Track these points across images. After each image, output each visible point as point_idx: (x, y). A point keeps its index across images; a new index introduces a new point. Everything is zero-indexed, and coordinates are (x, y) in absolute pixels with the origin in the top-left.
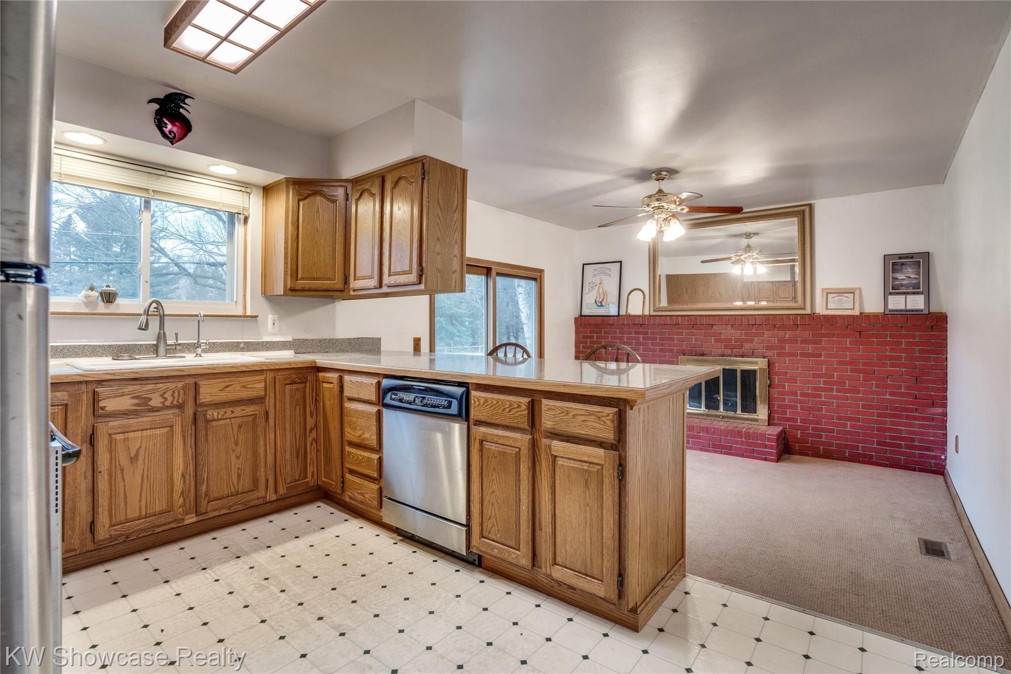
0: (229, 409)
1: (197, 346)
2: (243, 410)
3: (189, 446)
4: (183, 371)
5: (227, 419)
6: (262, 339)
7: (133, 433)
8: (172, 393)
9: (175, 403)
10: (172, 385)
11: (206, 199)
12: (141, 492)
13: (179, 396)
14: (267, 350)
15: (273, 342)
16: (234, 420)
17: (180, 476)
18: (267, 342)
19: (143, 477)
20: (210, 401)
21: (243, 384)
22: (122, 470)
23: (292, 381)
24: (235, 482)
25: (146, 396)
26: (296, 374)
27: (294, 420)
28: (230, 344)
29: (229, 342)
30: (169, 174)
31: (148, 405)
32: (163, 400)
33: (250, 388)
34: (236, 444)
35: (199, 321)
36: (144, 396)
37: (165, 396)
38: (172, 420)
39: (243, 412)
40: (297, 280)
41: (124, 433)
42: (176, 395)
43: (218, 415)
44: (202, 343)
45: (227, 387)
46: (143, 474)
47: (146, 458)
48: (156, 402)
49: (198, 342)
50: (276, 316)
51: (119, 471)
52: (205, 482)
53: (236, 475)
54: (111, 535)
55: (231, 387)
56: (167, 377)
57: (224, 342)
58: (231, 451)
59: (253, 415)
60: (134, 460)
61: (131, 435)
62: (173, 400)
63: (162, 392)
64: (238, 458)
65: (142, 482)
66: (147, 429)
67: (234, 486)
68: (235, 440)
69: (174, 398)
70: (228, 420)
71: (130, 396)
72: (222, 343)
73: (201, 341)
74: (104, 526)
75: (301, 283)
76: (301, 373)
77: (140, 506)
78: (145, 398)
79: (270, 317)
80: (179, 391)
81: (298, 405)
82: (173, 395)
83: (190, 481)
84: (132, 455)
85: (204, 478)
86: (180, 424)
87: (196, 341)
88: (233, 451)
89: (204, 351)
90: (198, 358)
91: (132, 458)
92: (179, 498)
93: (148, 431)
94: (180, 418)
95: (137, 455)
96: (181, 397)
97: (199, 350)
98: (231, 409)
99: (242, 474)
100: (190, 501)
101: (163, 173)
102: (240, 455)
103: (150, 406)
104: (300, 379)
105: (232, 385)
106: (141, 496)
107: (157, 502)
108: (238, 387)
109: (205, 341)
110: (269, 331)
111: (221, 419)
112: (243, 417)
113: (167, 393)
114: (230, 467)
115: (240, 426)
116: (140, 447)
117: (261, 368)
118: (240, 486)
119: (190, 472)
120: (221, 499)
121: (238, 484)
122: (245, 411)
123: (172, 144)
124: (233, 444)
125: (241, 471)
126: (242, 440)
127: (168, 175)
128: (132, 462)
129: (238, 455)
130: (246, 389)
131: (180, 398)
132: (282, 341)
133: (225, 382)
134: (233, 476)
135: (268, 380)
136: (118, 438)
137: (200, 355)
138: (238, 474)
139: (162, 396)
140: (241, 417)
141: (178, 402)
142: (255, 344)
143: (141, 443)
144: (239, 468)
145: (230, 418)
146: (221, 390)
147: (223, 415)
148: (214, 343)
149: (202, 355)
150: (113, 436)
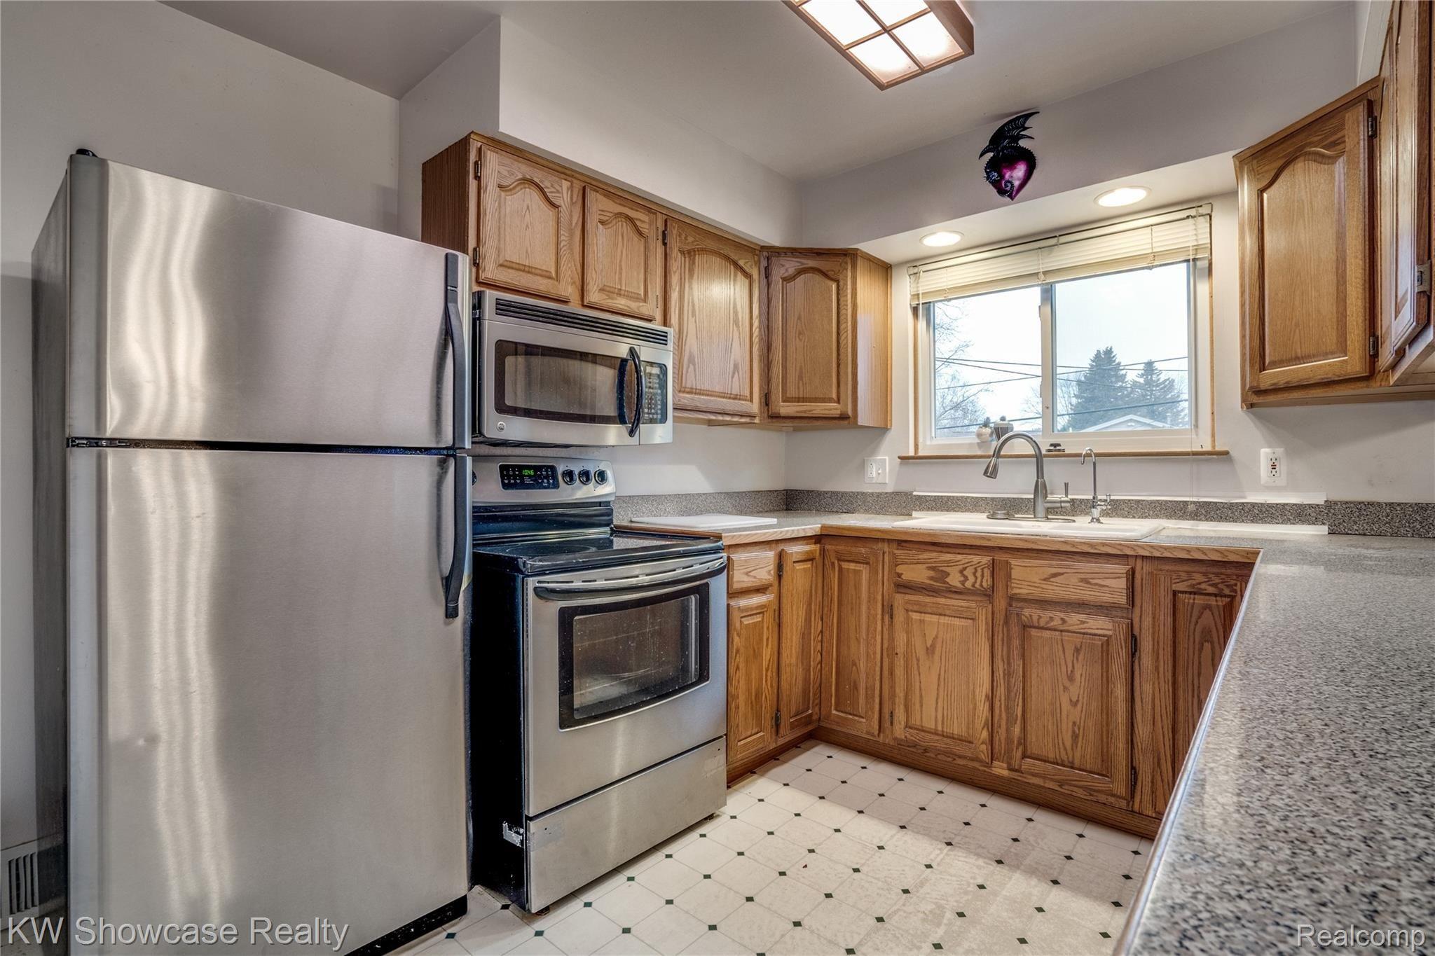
0: (1058, 614)
1: (1093, 504)
2: (1083, 622)
3: (999, 657)
4: (989, 540)
5: (1055, 630)
6: (1244, 498)
7: (930, 616)
8: (973, 571)
9: (977, 585)
10: (975, 559)
11: (1135, 254)
12: (937, 699)
13: (983, 576)
14: (1252, 521)
15: (1270, 506)
16: (1068, 636)
17: (984, 697)
18: (1254, 505)
19: (939, 679)
20: (1027, 594)
21: (1083, 576)
22: (918, 660)
23: (1193, 586)
24: (1068, 744)
25: (944, 569)
26: (1205, 574)
27: (1196, 672)
28: (1170, 504)
29: (1166, 501)
30: (1063, 239)
31: (945, 582)
32: (962, 579)
33: (1096, 584)
34: (1071, 678)
35: (1094, 464)
36: (941, 568)
37: (965, 573)
38: (974, 610)
39: (1082, 626)
40: (1263, 368)
41: (921, 613)
42: (979, 574)
43: (1038, 619)
44: (1100, 500)
45: (1055, 575)
46: (939, 675)
47: (944, 653)
48: (954, 580)
49: (1094, 498)
50: (1280, 451)
51: (915, 662)
52: (1018, 722)
53: (1070, 733)
54: (906, 737)
55: (1062, 577)
56: (971, 547)
57: (1158, 501)
58: (1061, 688)
59: (1104, 636)
60: (930, 651)
61: (927, 618)
62: (975, 582)
63: (961, 567)
64: (1074, 704)
65: (939, 685)
66: (945, 615)
67: (1065, 749)
68: (1069, 672)
69: (976, 578)
70: (1057, 633)
71: (927, 565)
72: (1152, 502)
73: (1099, 497)
74: (900, 723)
75: (1274, 375)
76: (1217, 575)
77: (936, 717)
78: (942, 571)
79: (1265, 453)
80: (982, 569)
81: (1208, 641)
82: (974, 574)
83: (1001, 711)
84: (929, 646)
85: (1017, 715)
86: (984, 618)
87: (1091, 497)
88: (1065, 688)
89: (1106, 514)
90: (1096, 525)
91: (927, 649)
92: (983, 729)
93: (947, 618)
94: (984, 610)
95: (933, 646)
96: (985, 578)
97: (1096, 512)
98: (1062, 615)
99: (1081, 734)
100: (1000, 740)
101: (1053, 241)
102: (1078, 701)
103: (948, 583)
104: (1215, 585)
105: (1063, 574)
106: (937, 703)
107: (955, 720)
108: (1074, 580)
109: (1104, 497)
110: (1262, 482)
111: (1042, 628)
112: (1084, 634)
113: (968, 569)
114: (1059, 715)
115: (1077, 650)
116: (937, 637)
117: (1121, 550)
118: (1078, 755)
119: (1000, 697)
120: (1045, 761)
121: (1072, 749)
122: (1085, 625)
123: (1012, 199)
124: (1065, 677)
125: (1079, 729)
126: (1081, 675)
127: (1061, 242)
128: (927, 653)
129: (1074, 699)
130: (1089, 586)
131: (984, 581)
132: (1294, 505)
133: (1050, 566)
134: (1064, 732)
135: (1138, 576)
136: (914, 617)
137: (1098, 521)
138: (1074, 732)
139: (961, 572)
140: (1080, 633)
141: (981, 585)
142: (1223, 507)
143: (938, 632)
144: (1074, 723)
145: (1061, 631)
146: (1045, 580)
147: (1047, 623)
148: (1138, 501)
149: (1102, 519)
150: (910, 613)
